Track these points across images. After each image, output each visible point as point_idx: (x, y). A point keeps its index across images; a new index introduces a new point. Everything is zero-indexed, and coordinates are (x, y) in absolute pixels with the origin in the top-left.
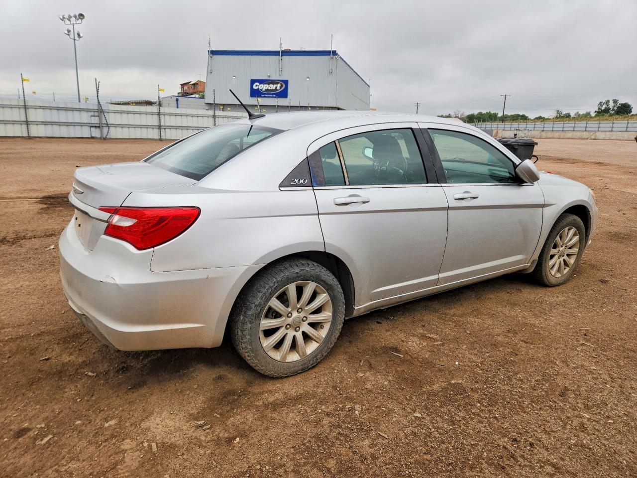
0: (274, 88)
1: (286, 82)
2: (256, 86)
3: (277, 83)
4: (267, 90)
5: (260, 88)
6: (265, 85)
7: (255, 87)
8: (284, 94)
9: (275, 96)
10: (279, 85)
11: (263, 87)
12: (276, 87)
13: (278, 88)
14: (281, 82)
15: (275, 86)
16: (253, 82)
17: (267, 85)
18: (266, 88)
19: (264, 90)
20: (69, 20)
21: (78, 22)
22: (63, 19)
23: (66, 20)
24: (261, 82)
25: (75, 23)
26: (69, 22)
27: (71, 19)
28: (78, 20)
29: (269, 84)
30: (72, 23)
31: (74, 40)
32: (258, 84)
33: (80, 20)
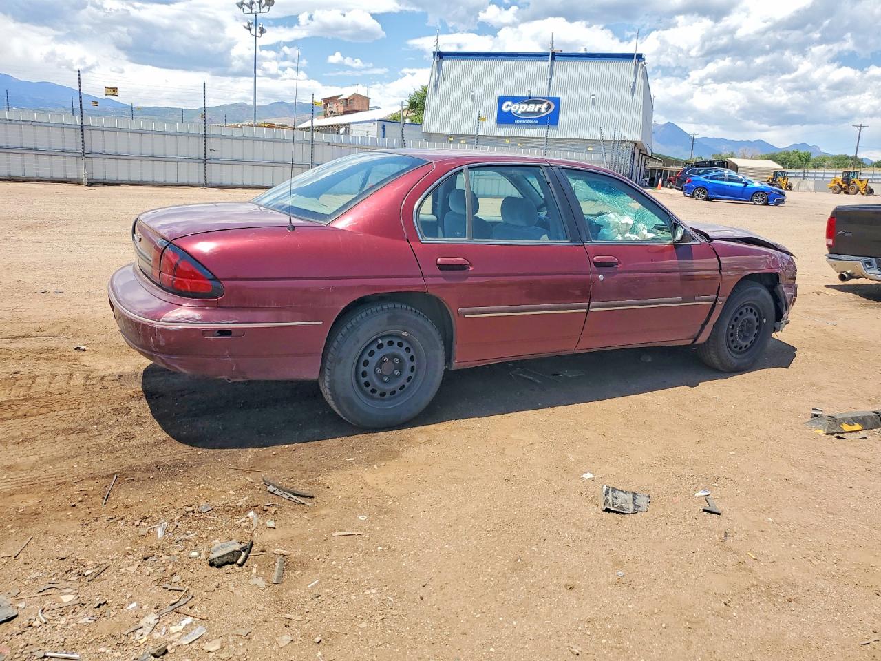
0: (536, 110)
1: (557, 101)
2: (507, 106)
3: (542, 102)
4: (525, 113)
5: (513, 110)
6: (522, 106)
7: (504, 108)
8: (551, 120)
9: (537, 122)
10: (545, 106)
11: (520, 108)
12: (540, 109)
13: (543, 110)
14: (548, 101)
15: (538, 106)
16: (502, 100)
17: (525, 106)
18: (523, 110)
19: (519, 112)
20: (251, 8)
21: (263, 10)
22: (241, 5)
23: (246, 7)
24: (515, 100)
25: (258, 11)
26: (250, 11)
27: (253, 6)
28: (263, 7)
29: (528, 103)
30: (254, 11)
31: (256, 36)
32: (510, 103)
33: (267, 7)
